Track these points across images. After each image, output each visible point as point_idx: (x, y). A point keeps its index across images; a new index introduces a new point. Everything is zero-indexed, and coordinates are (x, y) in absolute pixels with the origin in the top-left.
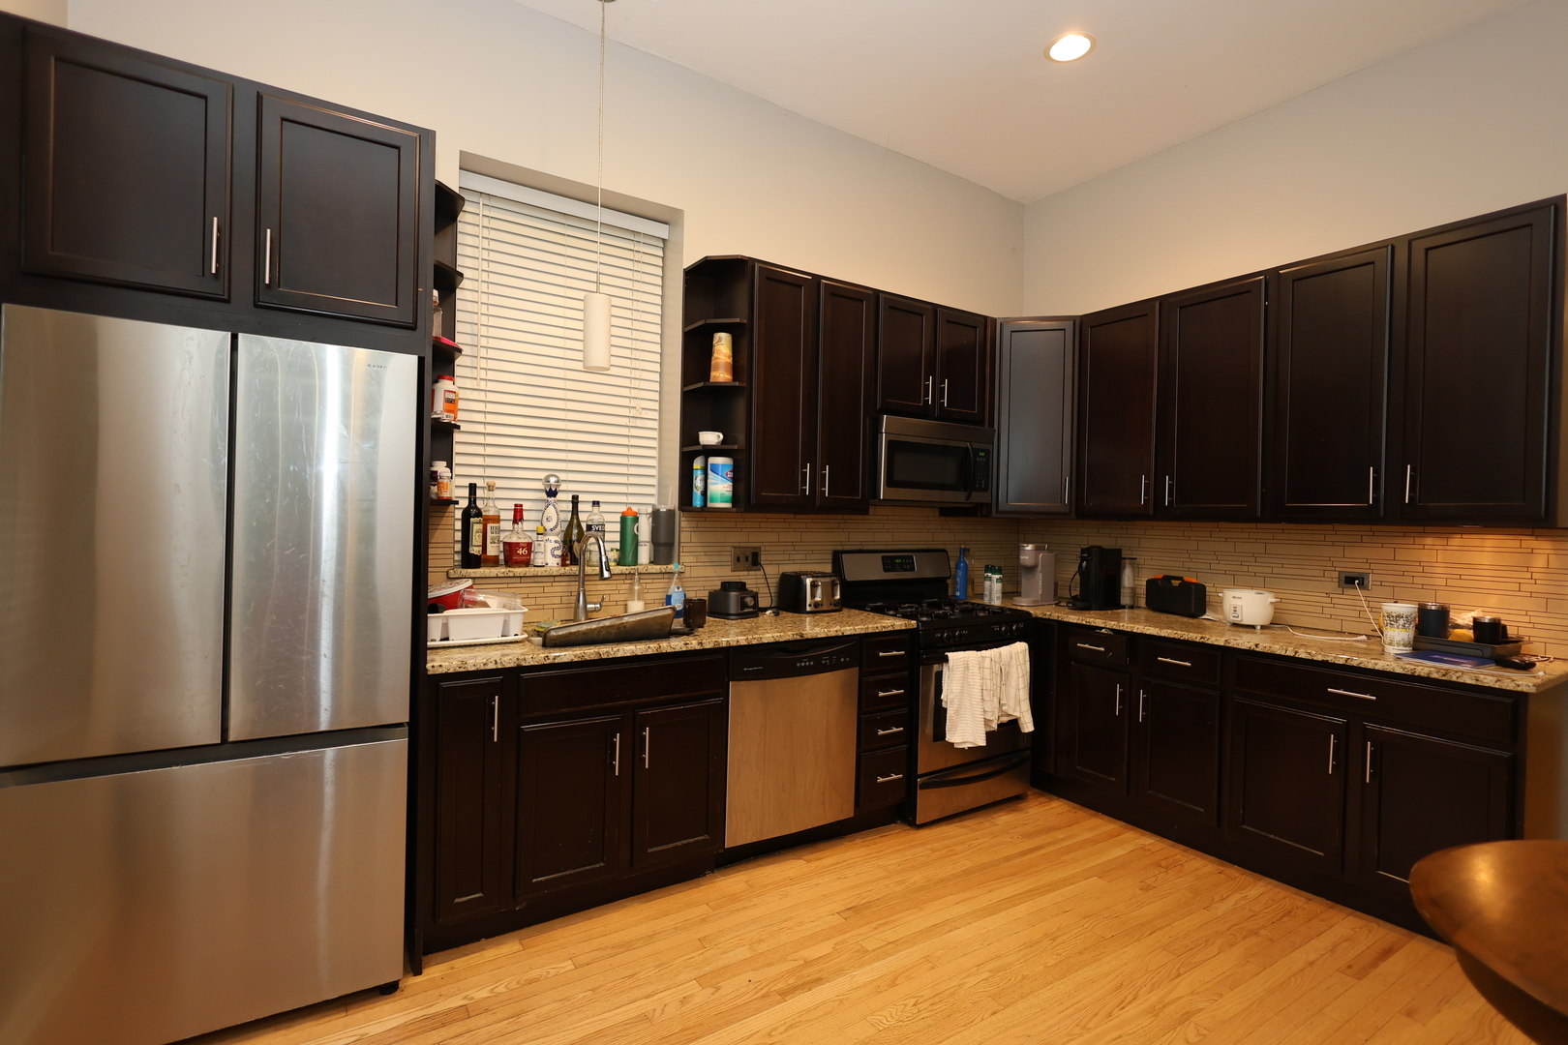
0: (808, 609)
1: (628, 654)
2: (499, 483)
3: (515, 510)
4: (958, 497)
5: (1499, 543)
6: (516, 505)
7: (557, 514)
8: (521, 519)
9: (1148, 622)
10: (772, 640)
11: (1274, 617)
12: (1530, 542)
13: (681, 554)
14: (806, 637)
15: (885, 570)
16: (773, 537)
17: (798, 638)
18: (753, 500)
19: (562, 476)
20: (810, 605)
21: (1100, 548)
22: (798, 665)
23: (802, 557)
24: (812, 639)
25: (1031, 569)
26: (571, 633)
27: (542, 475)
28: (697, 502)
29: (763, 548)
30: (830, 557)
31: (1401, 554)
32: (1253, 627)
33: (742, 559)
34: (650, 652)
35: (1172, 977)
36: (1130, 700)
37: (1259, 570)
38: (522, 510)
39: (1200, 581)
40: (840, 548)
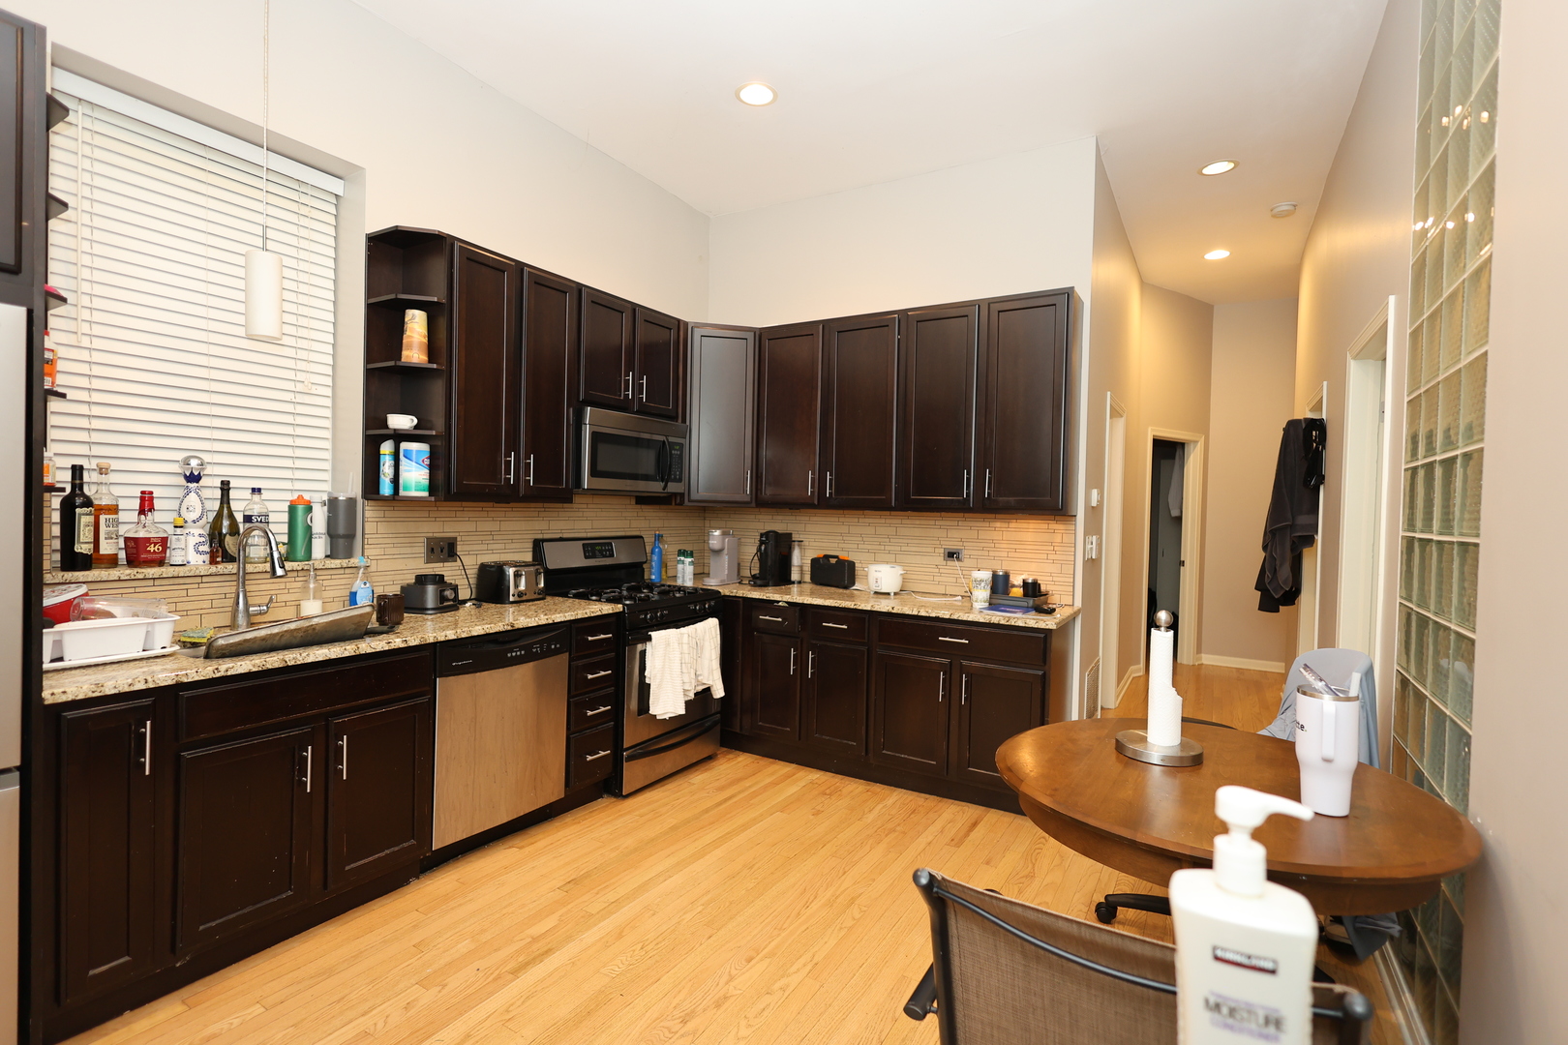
0: (512, 599)
1: (321, 659)
2: (115, 465)
3: (142, 499)
4: (656, 487)
5: (1037, 526)
6: (143, 492)
7: (201, 504)
8: (152, 509)
9: (812, 594)
10: (482, 632)
11: (902, 586)
12: (1054, 525)
13: (366, 546)
14: (516, 626)
15: (586, 557)
16: (470, 526)
17: (509, 628)
18: (454, 489)
19: (207, 458)
20: (513, 595)
21: (774, 532)
22: (509, 655)
23: (502, 546)
24: (523, 629)
25: (718, 552)
26: (246, 641)
27: (180, 456)
28: (386, 489)
29: (459, 539)
30: (531, 545)
31: (983, 535)
32: (888, 594)
33: (437, 550)
34: (347, 654)
35: (840, 875)
36: (801, 661)
37: (892, 548)
38: (151, 499)
39: (850, 559)
40: (540, 537)
